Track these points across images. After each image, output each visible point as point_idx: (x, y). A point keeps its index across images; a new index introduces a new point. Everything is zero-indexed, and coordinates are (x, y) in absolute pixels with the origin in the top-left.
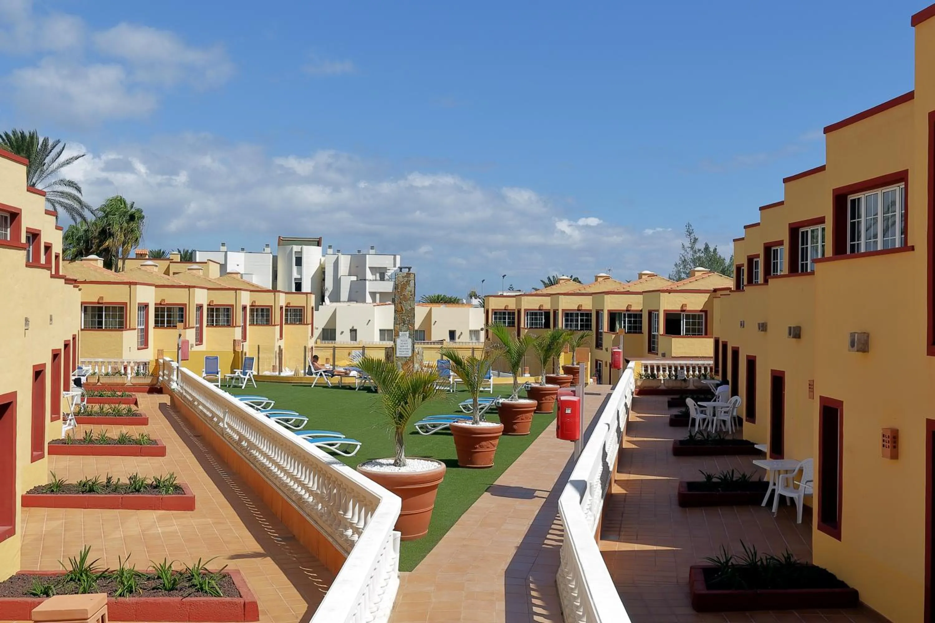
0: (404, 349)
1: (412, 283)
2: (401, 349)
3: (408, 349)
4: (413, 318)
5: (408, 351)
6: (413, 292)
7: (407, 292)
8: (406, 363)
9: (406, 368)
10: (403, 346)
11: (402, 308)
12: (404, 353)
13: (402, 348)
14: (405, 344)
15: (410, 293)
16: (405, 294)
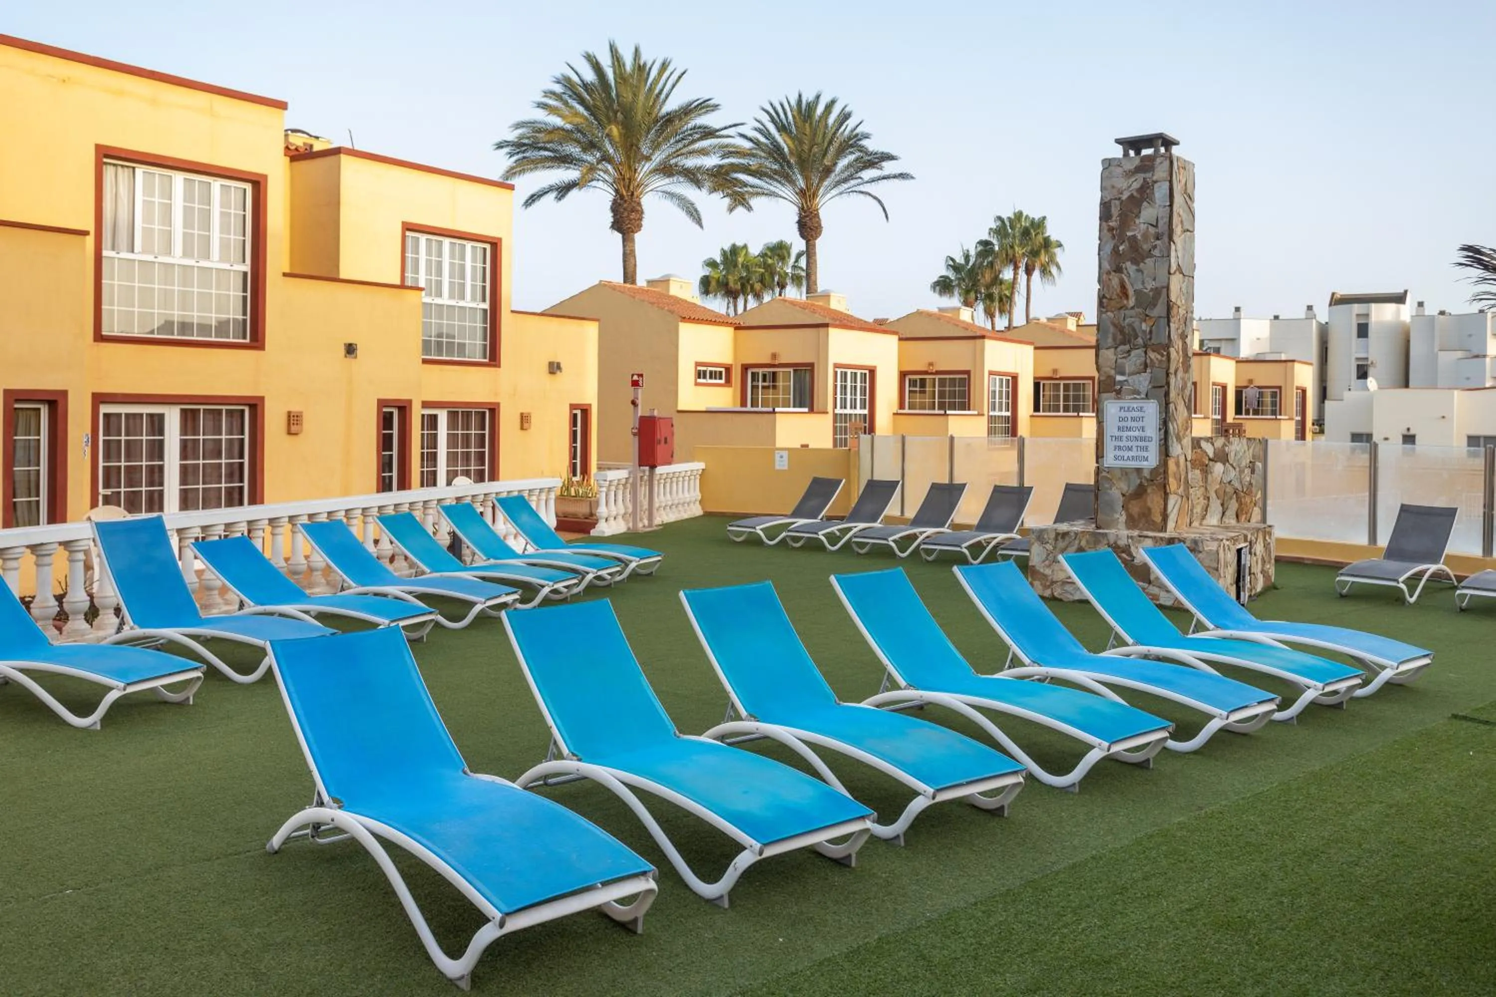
0: (1129, 438)
1: (1160, 192)
2: (1120, 438)
3: (1142, 439)
4: (1164, 321)
5: (1146, 449)
6: (1163, 226)
7: (1143, 227)
8: (1140, 492)
9: (1135, 509)
10: (1129, 429)
11: (1123, 286)
12: (1131, 454)
13: (1125, 434)
14: (1133, 419)
15: (1152, 230)
16: (1134, 237)
